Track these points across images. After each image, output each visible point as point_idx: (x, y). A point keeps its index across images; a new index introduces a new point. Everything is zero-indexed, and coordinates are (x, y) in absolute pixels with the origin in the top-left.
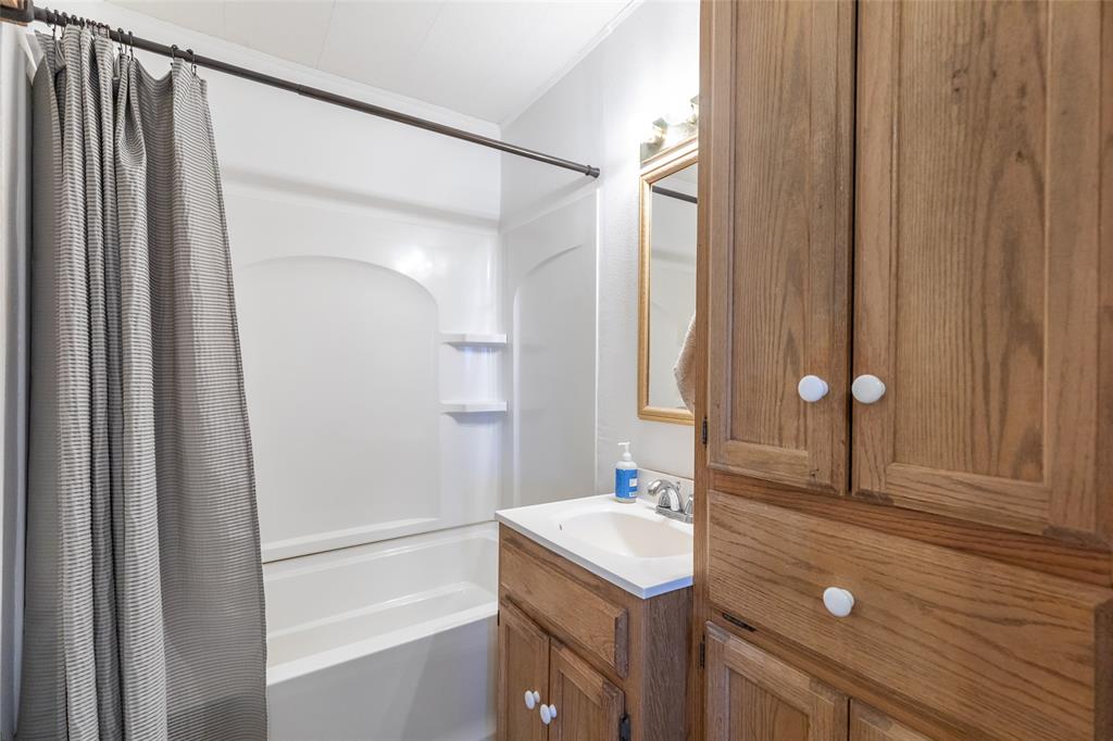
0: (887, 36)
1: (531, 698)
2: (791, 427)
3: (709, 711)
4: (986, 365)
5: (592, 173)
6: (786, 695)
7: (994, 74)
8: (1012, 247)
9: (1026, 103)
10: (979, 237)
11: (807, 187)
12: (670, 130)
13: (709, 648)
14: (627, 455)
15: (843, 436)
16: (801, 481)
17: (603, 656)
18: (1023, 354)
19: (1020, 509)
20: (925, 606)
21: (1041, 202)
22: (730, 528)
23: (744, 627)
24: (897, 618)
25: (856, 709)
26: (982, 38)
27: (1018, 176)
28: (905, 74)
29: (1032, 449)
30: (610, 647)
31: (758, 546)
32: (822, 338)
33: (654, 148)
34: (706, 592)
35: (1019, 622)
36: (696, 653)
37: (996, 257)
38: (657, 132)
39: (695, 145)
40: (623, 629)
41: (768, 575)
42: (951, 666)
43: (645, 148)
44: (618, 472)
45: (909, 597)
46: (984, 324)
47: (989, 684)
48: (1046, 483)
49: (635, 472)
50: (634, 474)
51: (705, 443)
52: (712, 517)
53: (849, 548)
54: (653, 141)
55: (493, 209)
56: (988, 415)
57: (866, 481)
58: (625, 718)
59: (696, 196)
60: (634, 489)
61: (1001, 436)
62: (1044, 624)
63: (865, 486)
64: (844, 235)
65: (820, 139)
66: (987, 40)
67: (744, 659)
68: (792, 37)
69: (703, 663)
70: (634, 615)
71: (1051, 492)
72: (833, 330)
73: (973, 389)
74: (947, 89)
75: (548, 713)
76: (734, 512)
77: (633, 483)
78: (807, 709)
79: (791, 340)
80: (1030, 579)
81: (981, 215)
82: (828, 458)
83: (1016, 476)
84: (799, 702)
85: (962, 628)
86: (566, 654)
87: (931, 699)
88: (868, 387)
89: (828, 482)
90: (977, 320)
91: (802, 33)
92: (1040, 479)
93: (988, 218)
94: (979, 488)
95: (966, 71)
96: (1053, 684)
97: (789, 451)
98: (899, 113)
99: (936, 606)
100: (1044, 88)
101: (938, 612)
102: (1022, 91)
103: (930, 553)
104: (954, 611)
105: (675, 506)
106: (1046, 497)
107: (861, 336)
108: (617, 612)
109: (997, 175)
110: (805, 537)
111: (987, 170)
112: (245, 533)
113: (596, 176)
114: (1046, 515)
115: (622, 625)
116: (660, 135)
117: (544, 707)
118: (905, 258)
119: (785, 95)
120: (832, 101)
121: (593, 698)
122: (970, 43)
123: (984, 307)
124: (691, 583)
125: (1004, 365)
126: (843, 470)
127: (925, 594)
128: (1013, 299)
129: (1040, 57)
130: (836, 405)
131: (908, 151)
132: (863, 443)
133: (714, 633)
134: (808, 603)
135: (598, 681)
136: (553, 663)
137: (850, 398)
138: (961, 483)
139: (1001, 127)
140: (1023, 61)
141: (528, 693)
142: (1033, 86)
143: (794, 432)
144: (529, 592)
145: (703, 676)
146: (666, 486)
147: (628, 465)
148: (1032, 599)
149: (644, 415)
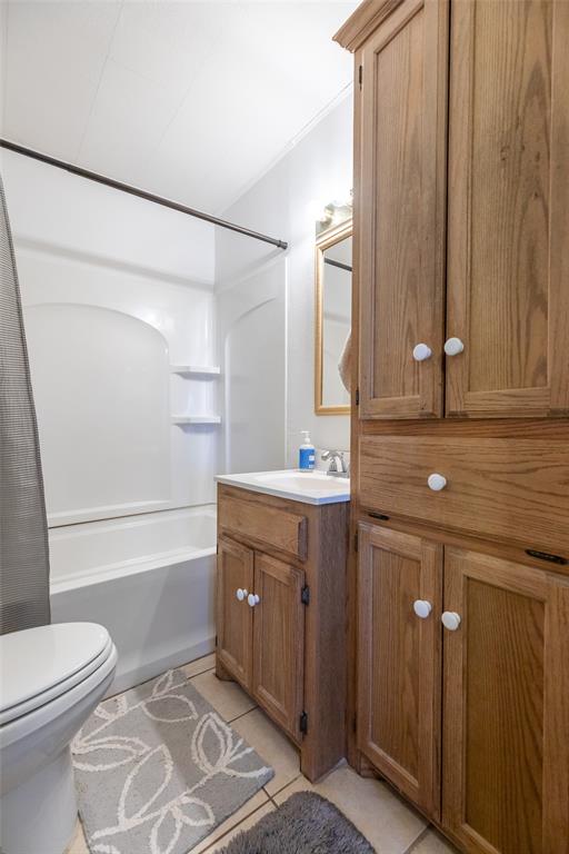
0: (465, 127)
1: (241, 593)
2: (410, 382)
3: (360, 577)
4: (519, 322)
5: (282, 245)
6: (406, 552)
7: (523, 148)
8: (532, 250)
9: (540, 163)
10: (515, 247)
11: (419, 228)
12: (336, 213)
13: (360, 537)
14: (308, 440)
15: (440, 381)
16: (415, 415)
17: (291, 550)
18: (538, 313)
19: (536, 403)
20: (485, 474)
21: (547, 222)
22: (373, 456)
23: (382, 518)
24: (471, 485)
25: (448, 549)
26: (517, 127)
27: (535, 208)
28: (475, 152)
29: (542, 367)
30: (295, 543)
31: (389, 462)
32: (428, 322)
33: (325, 224)
34: (358, 501)
35: (535, 470)
36: (352, 542)
37: (524, 258)
38: (327, 214)
39: (351, 223)
40: (304, 530)
41: (395, 479)
42: (499, 506)
43: (319, 227)
44: (301, 451)
45: (476, 472)
46: (518, 299)
47: (519, 510)
48: (549, 386)
49: (313, 451)
50: (312, 452)
51: (357, 404)
52: (362, 451)
53: (444, 450)
54: (325, 220)
55: (209, 276)
56: (519, 353)
57: (453, 407)
58: (305, 588)
59: (351, 266)
60: (313, 463)
61: (526, 364)
62: (546, 467)
63: (453, 409)
64: (440, 255)
65: (427, 195)
66: (520, 128)
67: (382, 538)
68: (411, 132)
69: (356, 549)
70: (311, 520)
71: (550, 390)
72: (434, 315)
73: (512, 339)
74: (498, 159)
75: (253, 599)
76: (376, 444)
77: (312, 458)
78: (420, 557)
79: (410, 326)
80: (540, 443)
81: (516, 233)
82: (431, 396)
83: (534, 385)
84: (415, 554)
85: (506, 482)
86: (265, 558)
87: (490, 530)
88: (454, 346)
89: (431, 411)
90: (514, 296)
91: (416, 129)
92: (546, 385)
93: (520, 235)
94: (515, 396)
95: (509, 147)
96: (552, 501)
97: (409, 396)
98: (472, 176)
99: (490, 472)
100: (549, 153)
101: (492, 476)
102: (538, 157)
103: (488, 442)
104: (501, 473)
105: (340, 469)
106: (548, 393)
107: (450, 317)
108: (300, 519)
109: (525, 208)
110: (418, 449)
111: (519, 207)
112: (33, 483)
113: (285, 248)
114: (548, 403)
115: (303, 527)
116: (329, 216)
117: (251, 595)
118: (475, 266)
119: (406, 170)
120: (433, 170)
121: (284, 581)
122: (511, 129)
123: (517, 289)
124: (348, 499)
125: (528, 321)
126: (440, 402)
127: (486, 467)
128: (533, 280)
129: (547, 135)
130: (436, 363)
131: (476, 198)
132: (451, 383)
133: (363, 526)
134: (419, 491)
135: (287, 568)
136: (257, 566)
137: (444, 355)
138: (505, 395)
139: (527, 180)
140: (539, 138)
141: (240, 590)
142: (543, 154)
143: (411, 384)
144: (240, 524)
145: (356, 558)
146: (333, 454)
147: (308, 446)
148: (541, 455)
149: (319, 412)
